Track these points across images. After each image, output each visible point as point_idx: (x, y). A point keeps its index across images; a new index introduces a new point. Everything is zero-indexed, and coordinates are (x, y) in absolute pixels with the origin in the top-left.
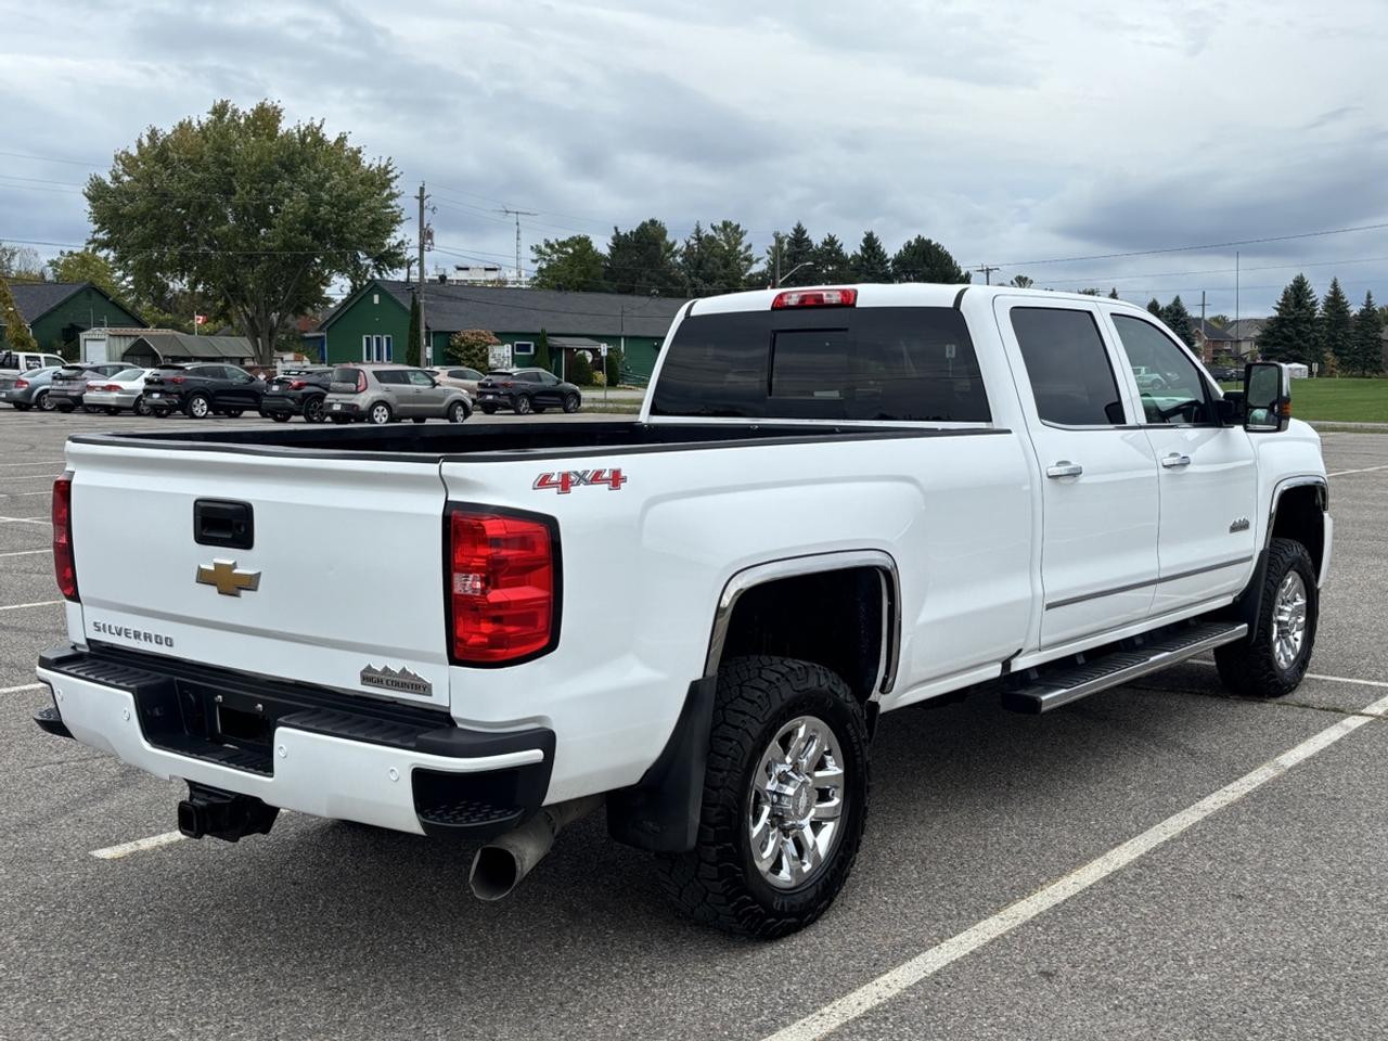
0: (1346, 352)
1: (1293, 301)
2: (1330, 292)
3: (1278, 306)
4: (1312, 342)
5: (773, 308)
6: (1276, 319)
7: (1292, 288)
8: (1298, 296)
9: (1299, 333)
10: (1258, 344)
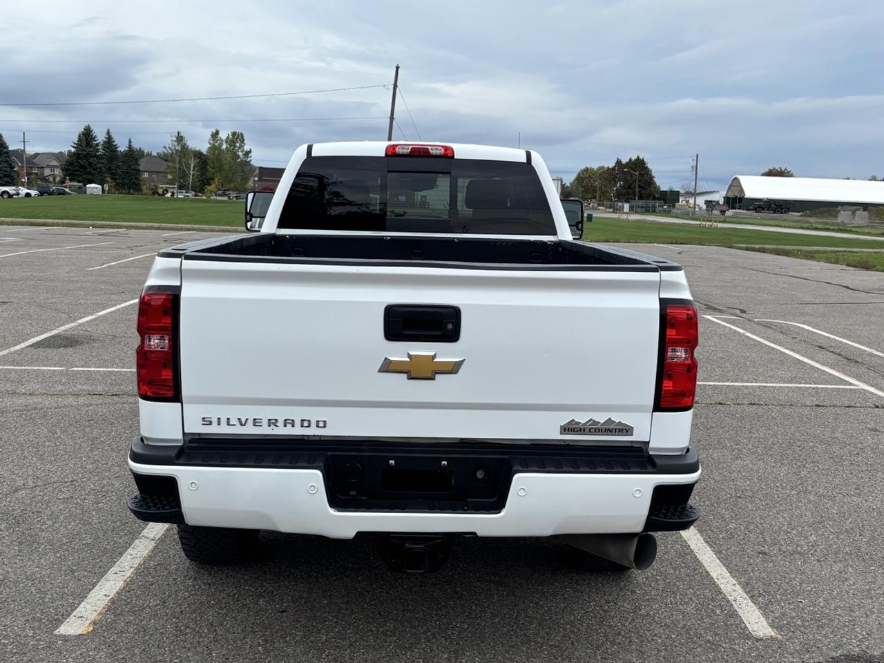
0: (118, 177)
1: (84, 142)
2: (106, 138)
3: (75, 146)
4: (99, 171)
5: (386, 155)
6: (74, 153)
7: (83, 134)
8: (87, 139)
9: (90, 164)
10: (63, 170)
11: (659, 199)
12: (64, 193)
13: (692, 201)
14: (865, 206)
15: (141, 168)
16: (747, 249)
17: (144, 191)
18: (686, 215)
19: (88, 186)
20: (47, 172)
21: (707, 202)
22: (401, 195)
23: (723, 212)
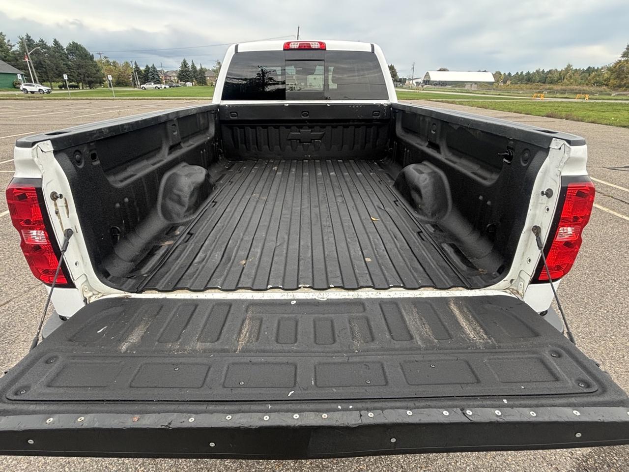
0: (197, 79)
2: (192, 64)
3: (181, 67)
4: (190, 77)
5: (284, 50)
6: (181, 71)
7: (183, 63)
8: (185, 65)
9: (187, 74)
10: (178, 77)
11: (399, 82)
12: (179, 86)
13: (411, 82)
14: (476, 83)
15: (206, 75)
16: (436, 101)
17: (208, 85)
18: (409, 88)
19: (187, 83)
20: (172, 78)
21: (416, 82)
22: (303, 82)
23: (422, 86)
